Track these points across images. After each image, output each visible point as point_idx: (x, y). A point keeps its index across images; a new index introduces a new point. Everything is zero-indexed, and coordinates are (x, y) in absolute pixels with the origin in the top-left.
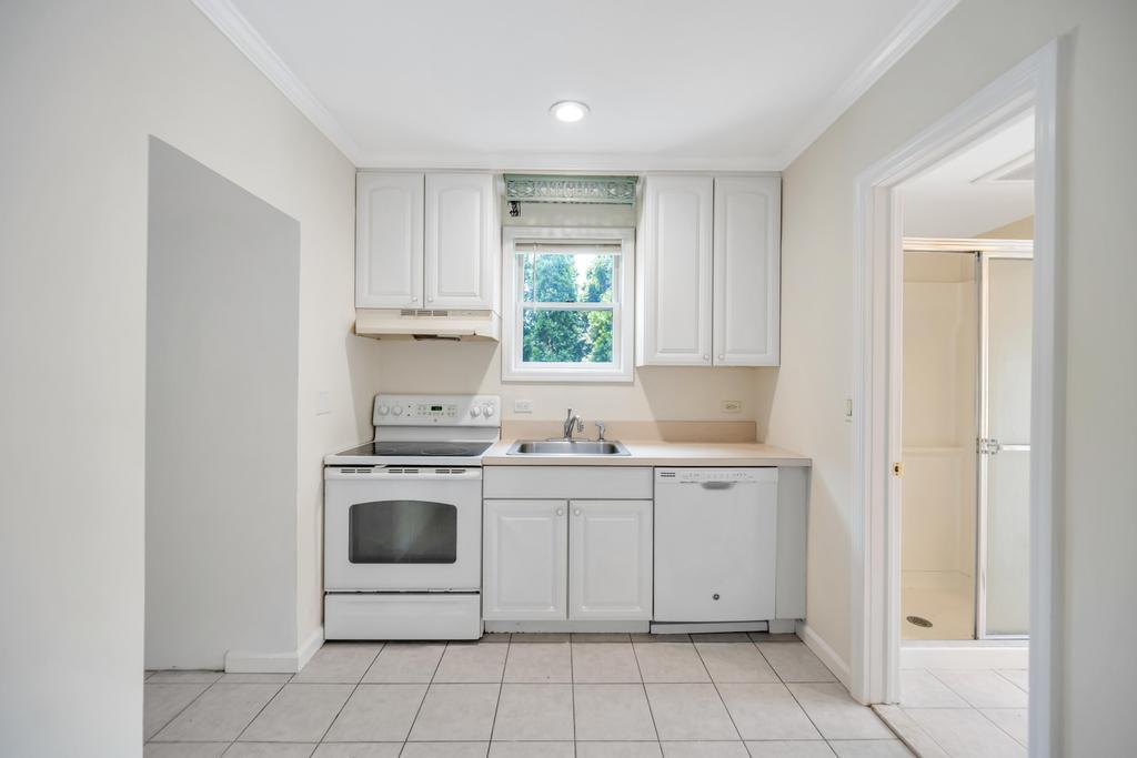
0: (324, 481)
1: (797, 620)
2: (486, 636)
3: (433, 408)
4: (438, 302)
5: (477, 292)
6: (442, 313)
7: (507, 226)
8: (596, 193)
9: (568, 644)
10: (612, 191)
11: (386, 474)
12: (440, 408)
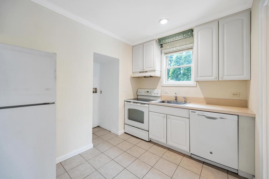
0: (124, 104)
1: (253, 175)
2: (150, 141)
3: (147, 92)
4: (146, 70)
5: (152, 66)
6: (146, 72)
7: (162, 50)
8: (181, 37)
9: (167, 150)
10: (185, 35)
11: (133, 104)
12: (148, 92)
